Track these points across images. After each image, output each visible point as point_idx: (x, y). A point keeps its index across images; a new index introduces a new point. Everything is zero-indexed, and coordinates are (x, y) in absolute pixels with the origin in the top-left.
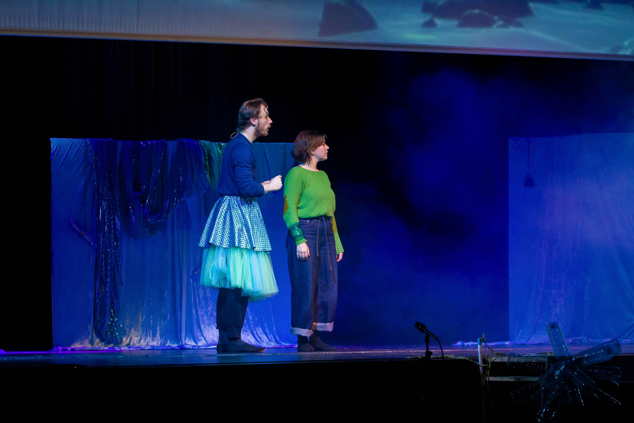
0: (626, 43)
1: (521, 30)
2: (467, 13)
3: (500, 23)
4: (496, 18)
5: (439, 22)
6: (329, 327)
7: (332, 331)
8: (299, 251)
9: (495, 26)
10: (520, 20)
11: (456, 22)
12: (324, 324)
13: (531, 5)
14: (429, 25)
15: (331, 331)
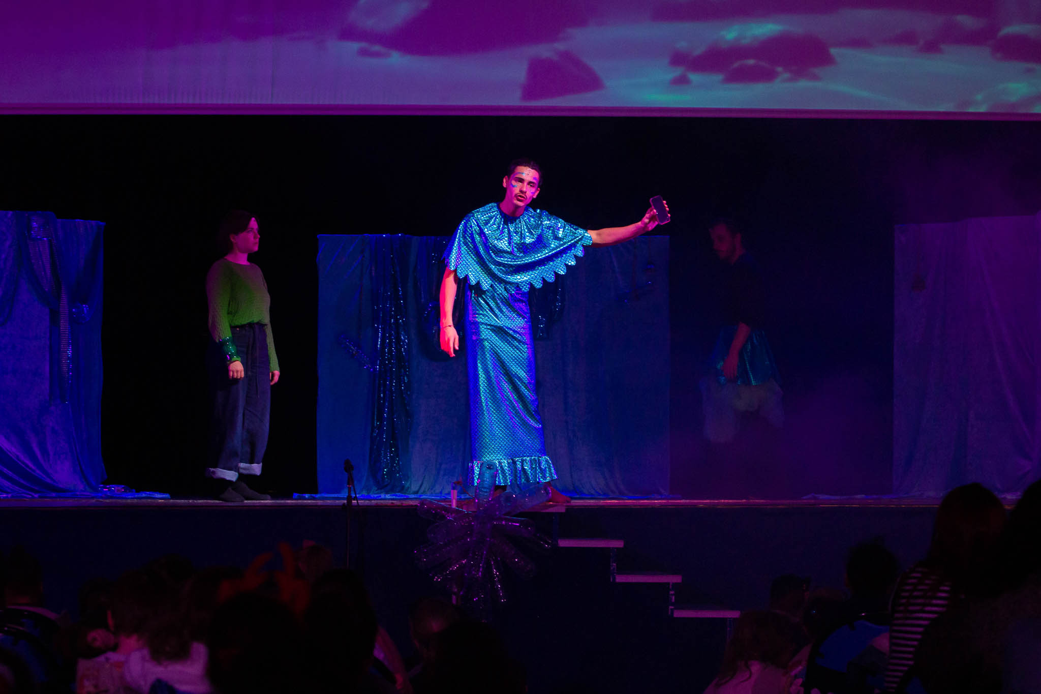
0: (979, 97)
1: (818, 84)
2: (736, 65)
3: (787, 75)
4: (780, 69)
5: (694, 77)
6: (256, 469)
7: (260, 475)
8: (234, 369)
9: (777, 81)
10: (816, 71)
11: (719, 77)
12: (249, 465)
13: (833, 51)
14: (681, 81)
15: (258, 474)
